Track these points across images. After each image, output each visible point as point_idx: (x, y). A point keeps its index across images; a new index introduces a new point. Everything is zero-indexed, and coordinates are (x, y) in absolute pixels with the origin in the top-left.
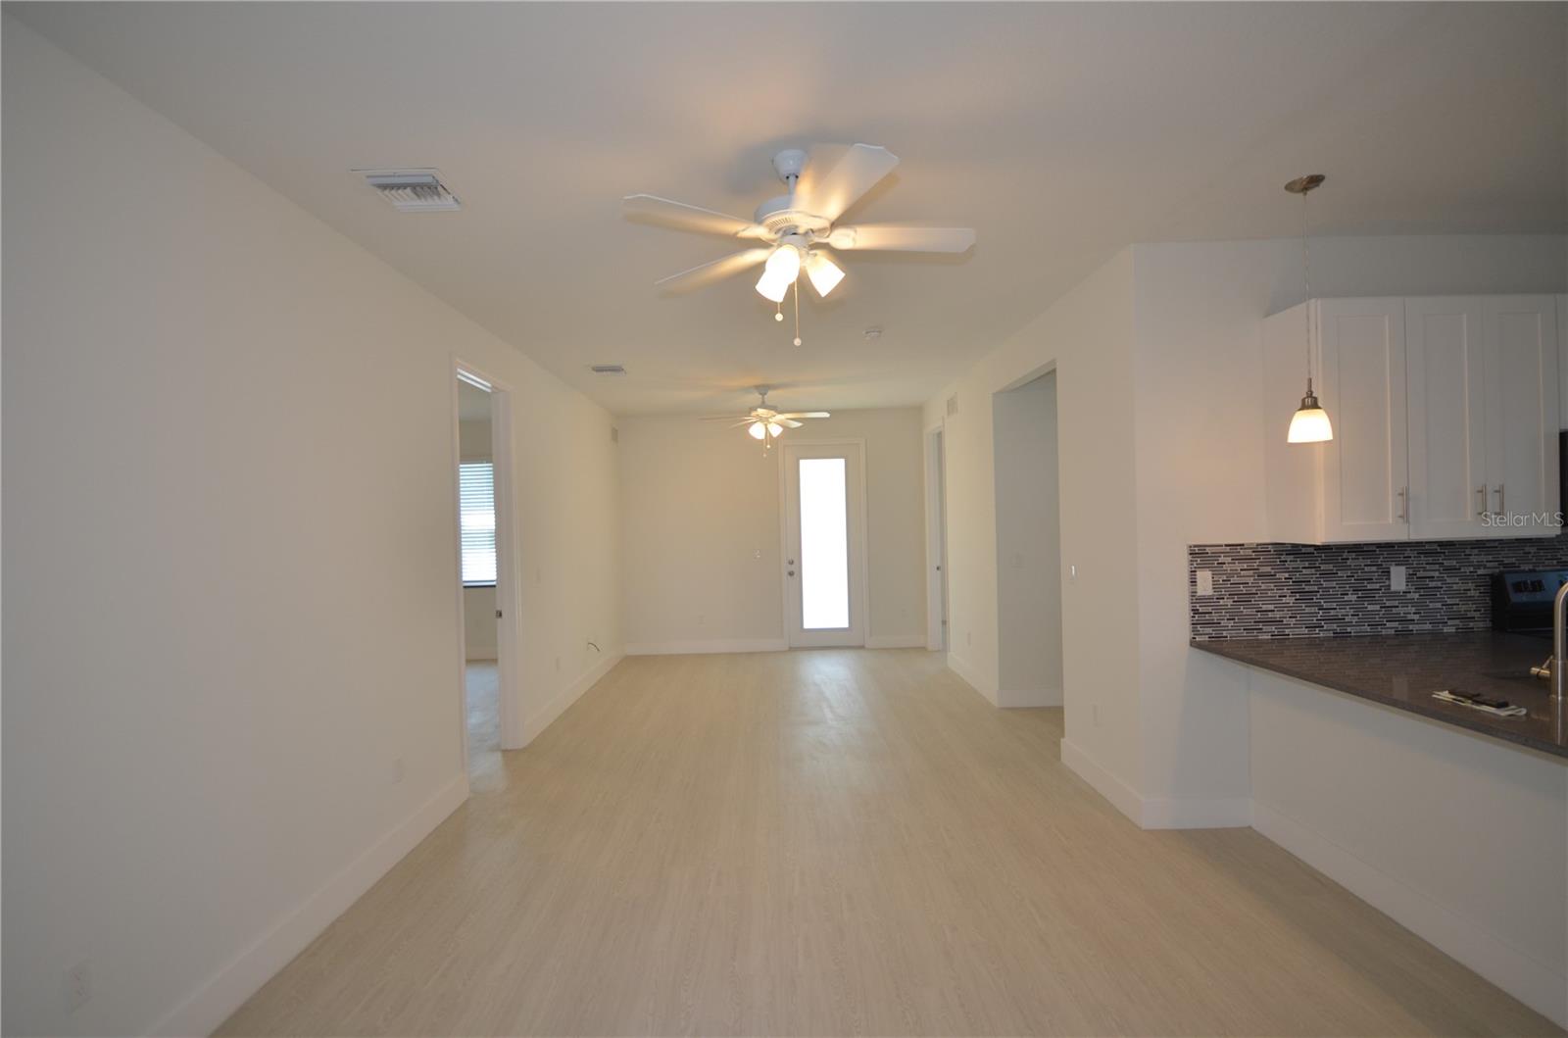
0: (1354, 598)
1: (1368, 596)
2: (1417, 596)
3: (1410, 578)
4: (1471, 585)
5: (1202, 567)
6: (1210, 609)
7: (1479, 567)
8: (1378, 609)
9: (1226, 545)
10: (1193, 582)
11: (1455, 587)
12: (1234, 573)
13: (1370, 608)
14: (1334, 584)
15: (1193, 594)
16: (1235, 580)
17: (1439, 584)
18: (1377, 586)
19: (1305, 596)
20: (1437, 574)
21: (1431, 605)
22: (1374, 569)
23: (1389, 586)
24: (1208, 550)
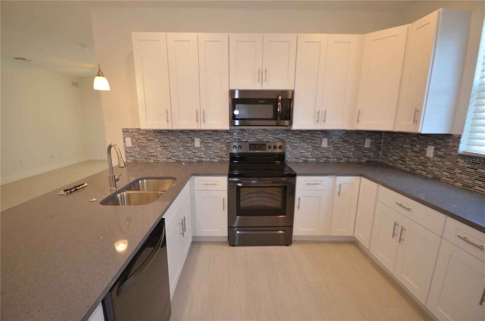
0: (182, 149)
1: (187, 148)
2: (204, 149)
3: (201, 142)
4: (224, 146)
5: (127, 137)
6: (131, 151)
7: (227, 139)
8: (191, 153)
9: (136, 129)
10: (125, 142)
11: (218, 146)
12: (139, 139)
13: (188, 152)
14: (175, 144)
15: (125, 146)
16: (140, 141)
17: (212, 145)
18: (190, 145)
19: (165, 148)
20: (211, 141)
21: (209, 152)
22: (189, 139)
23: (194, 145)
24: (129, 130)
